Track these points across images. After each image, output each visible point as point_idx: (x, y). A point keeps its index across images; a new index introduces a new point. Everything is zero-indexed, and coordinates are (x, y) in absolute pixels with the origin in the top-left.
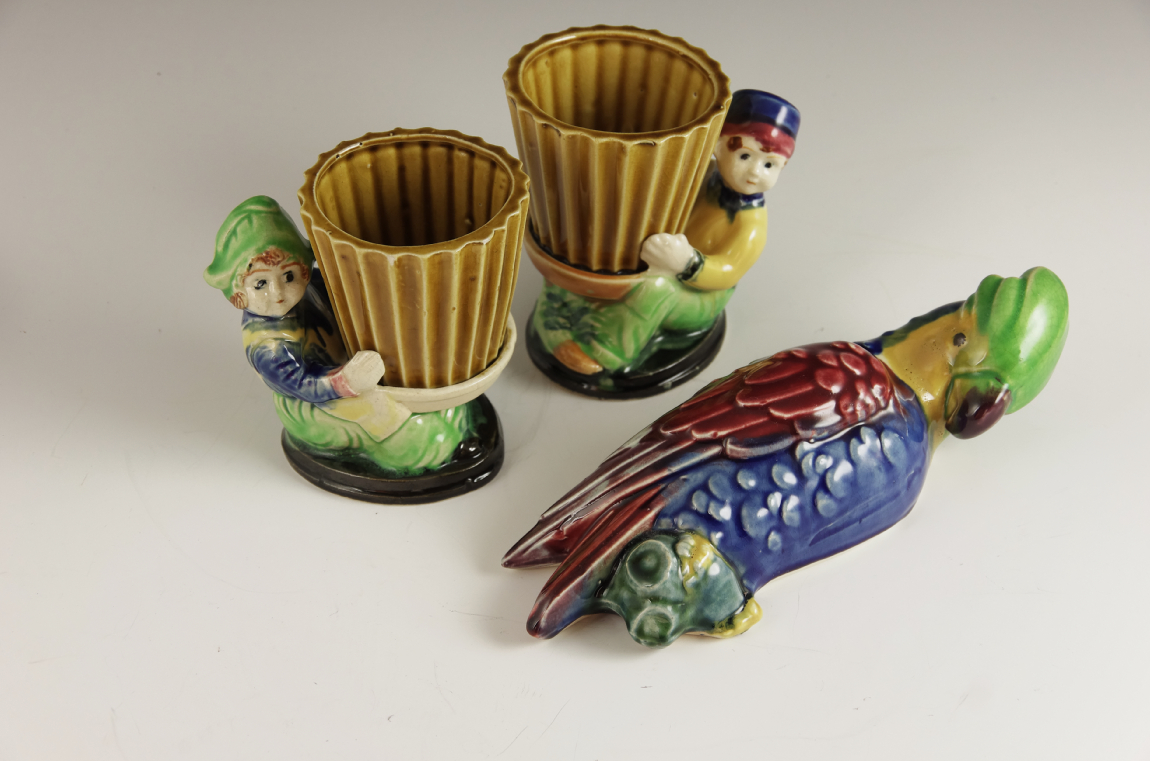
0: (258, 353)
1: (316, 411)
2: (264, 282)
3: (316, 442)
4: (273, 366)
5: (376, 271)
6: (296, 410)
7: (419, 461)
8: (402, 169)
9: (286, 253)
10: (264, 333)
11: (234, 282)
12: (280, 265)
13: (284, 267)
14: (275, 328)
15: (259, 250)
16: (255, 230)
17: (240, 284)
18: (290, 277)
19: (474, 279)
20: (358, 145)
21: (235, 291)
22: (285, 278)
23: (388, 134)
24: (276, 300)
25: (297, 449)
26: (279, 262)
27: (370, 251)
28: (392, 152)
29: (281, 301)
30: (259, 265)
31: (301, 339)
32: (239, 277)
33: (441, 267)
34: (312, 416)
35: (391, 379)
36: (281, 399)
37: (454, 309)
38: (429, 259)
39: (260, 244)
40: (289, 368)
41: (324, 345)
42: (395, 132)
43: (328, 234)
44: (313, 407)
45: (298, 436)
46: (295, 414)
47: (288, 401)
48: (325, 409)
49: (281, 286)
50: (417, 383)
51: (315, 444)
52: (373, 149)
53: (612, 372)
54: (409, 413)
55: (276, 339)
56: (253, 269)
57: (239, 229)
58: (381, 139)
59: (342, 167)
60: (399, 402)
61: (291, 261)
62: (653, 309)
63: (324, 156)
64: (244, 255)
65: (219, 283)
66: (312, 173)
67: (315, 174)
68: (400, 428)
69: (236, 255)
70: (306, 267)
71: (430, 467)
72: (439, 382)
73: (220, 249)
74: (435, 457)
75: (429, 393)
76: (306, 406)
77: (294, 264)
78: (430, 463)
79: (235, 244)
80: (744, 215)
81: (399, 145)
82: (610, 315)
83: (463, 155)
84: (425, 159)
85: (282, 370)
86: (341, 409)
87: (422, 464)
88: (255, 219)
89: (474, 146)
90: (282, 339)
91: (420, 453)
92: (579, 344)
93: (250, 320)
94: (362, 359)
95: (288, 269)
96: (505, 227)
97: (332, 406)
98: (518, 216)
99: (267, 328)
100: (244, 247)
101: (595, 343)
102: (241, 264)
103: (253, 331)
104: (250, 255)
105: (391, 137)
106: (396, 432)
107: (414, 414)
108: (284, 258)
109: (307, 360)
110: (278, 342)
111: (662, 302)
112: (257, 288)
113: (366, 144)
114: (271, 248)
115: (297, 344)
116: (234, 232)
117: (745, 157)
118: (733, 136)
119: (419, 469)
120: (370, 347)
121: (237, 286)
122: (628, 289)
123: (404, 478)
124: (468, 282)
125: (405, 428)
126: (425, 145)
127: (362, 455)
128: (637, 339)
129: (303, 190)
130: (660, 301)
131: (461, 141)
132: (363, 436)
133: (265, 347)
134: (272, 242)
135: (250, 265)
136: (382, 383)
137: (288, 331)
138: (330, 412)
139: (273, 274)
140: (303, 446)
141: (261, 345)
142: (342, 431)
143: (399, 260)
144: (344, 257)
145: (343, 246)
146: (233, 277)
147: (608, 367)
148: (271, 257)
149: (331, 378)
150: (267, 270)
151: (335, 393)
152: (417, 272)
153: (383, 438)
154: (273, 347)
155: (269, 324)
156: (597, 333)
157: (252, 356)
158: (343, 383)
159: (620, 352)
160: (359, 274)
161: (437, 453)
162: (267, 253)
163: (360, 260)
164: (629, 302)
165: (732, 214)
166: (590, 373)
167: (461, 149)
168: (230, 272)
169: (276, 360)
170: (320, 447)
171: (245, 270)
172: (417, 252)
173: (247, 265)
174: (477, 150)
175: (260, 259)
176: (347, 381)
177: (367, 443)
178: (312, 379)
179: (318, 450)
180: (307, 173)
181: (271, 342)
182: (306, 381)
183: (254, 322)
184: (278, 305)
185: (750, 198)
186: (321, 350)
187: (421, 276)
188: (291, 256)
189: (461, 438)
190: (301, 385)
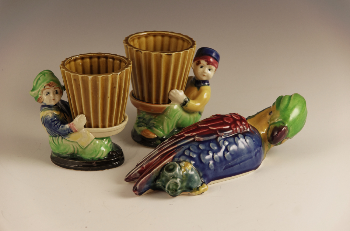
0: (46, 118)
1: (64, 140)
2: (49, 93)
3: (63, 152)
4: (50, 122)
5: (85, 82)
6: (57, 141)
7: (97, 155)
8: (91, 66)
9: (56, 84)
10: (48, 112)
11: (39, 93)
12: (54, 87)
13: (55, 88)
14: (51, 110)
15: (47, 82)
16: (46, 77)
17: (41, 94)
18: (57, 93)
19: (115, 87)
20: (78, 56)
21: (39, 96)
22: (55, 93)
23: (87, 54)
24: (52, 99)
25: (56, 156)
26: (54, 86)
27: (83, 75)
28: (88, 60)
29: (54, 100)
30: (48, 87)
31: (59, 114)
32: (41, 91)
33: (105, 81)
34: (62, 142)
35: (88, 125)
36: (52, 138)
37: (109, 97)
38: (102, 77)
39: (48, 81)
40: (56, 122)
41: (66, 119)
42: (89, 54)
43: (70, 73)
44: (62, 138)
45: (57, 152)
46: (56, 142)
47: (54, 138)
48: (66, 138)
49: (54, 94)
50: (97, 127)
51: (62, 153)
52: (82, 59)
53: (160, 138)
54: (94, 138)
55: (52, 113)
56: (46, 88)
57: (41, 78)
58: (85, 55)
59: (73, 63)
60: (91, 133)
61: (57, 87)
62: (173, 115)
63: (67, 59)
64: (42, 84)
65: (34, 94)
66: (64, 62)
67: (65, 62)
68: (91, 143)
69: (40, 85)
70: (61, 90)
71: (100, 158)
72: (104, 127)
73: (35, 85)
74: (102, 155)
75: (100, 129)
76: (60, 138)
77: (58, 88)
78: (100, 157)
79: (39, 82)
80: (203, 88)
81: (91, 58)
82: (159, 119)
83: (111, 60)
84: (99, 63)
85: (53, 123)
86: (72, 137)
87: (98, 157)
88: (46, 75)
89: (114, 56)
90: (54, 113)
91: (97, 152)
92: (149, 130)
93: (43, 108)
94: (79, 117)
95: (56, 89)
96: (125, 71)
97: (69, 136)
98: (128, 69)
99: (48, 110)
100: (43, 82)
101: (154, 128)
102: (42, 87)
103: (44, 111)
104: (45, 84)
105: (88, 55)
106: (90, 144)
107: (95, 138)
108: (55, 85)
109: (61, 121)
110: (52, 114)
111: (176, 113)
112: (47, 95)
113: (80, 56)
114: (51, 82)
115: (58, 116)
116: (39, 79)
117: (202, 67)
118: (198, 61)
119: (97, 158)
120: (82, 113)
121: (40, 94)
122: (165, 109)
123: (92, 161)
124: (113, 88)
125: (92, 144)
126: (99, 58)
127: (78, 155)
128: (168, 127)
129: (61, 65)
130: (175, 113)
131: (110, 55)
132: (78, 147)
133: (48, 116)
134: (52, 80)
135: (45, 87)
136: (85, 127)
137: (55, 111)
138: (68, 139)
139: (51, 90)
140: (58, 155)
141: (47, 115)
142: (72, 146)
143: (92, 78)
144: (75, 80)
145: (75, 75)
146: (39, 92)
147: (159, 136)
148: (51, 84)
149: (69, 124)
150: (50, 89)
151: (70, 129)
152: (98, 82)
153: (85, 146)
154: (50, 115)
155: (49, 108)
156: (155, 125)
157: (44, 120)
158: (73, 125)
159: (163, 131)
160: (79, 85)
161: (103, 153)
162: (50, 83)
163: (80, 79)
164: (165, 114)
165: (199, 88)
166: (153, 138)
167: (110, 58)
168: (38, 90)
169: (51, 119)
170: (64, 154)
171: (43, 88)
172: (98, 75)
173: (44, 87)
174: (116, 57)
175: (47, 85)
176: (74, 125)
177: (80, 150)
178: (63, 126)
179: (63, 155)
180: (62, 62)
181: (50, 114)
182: (61, 126)
183: (44, 108)
184: (53, 101)
185: (204, 82)
186: (65, 120)
187: (99, 83)
188: (57, 85)
189: (110, 150)
190: (59, 128)
